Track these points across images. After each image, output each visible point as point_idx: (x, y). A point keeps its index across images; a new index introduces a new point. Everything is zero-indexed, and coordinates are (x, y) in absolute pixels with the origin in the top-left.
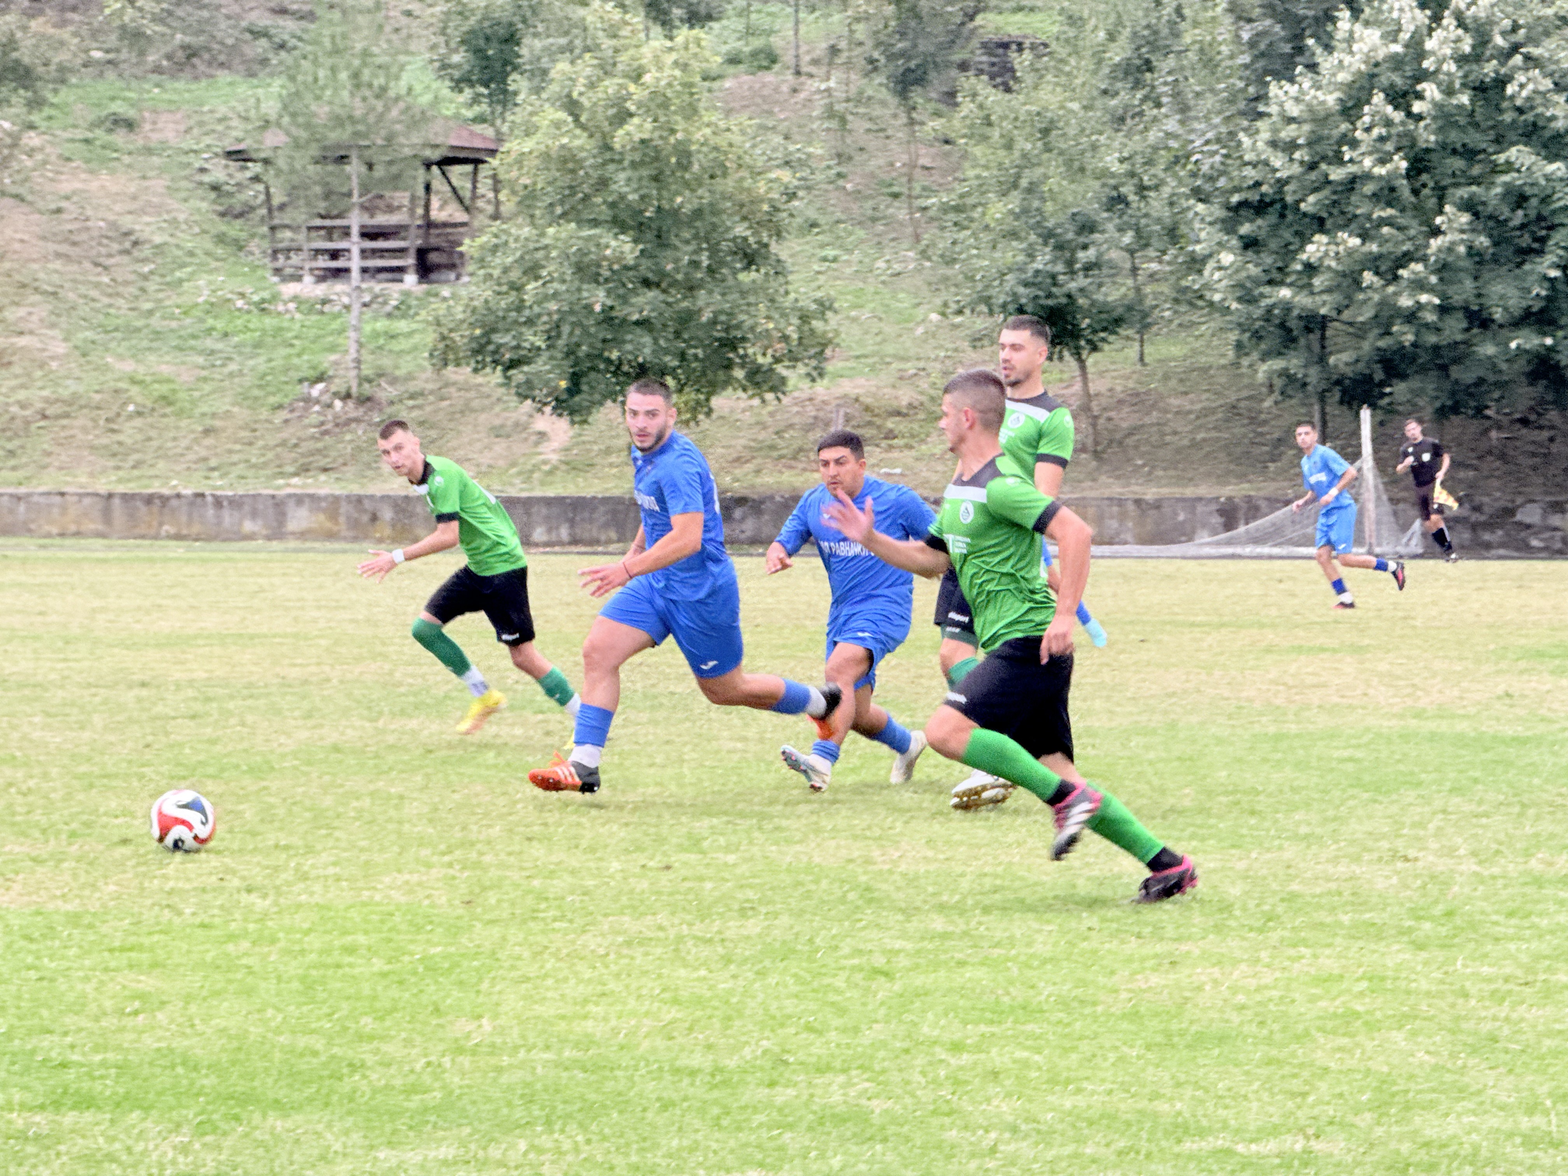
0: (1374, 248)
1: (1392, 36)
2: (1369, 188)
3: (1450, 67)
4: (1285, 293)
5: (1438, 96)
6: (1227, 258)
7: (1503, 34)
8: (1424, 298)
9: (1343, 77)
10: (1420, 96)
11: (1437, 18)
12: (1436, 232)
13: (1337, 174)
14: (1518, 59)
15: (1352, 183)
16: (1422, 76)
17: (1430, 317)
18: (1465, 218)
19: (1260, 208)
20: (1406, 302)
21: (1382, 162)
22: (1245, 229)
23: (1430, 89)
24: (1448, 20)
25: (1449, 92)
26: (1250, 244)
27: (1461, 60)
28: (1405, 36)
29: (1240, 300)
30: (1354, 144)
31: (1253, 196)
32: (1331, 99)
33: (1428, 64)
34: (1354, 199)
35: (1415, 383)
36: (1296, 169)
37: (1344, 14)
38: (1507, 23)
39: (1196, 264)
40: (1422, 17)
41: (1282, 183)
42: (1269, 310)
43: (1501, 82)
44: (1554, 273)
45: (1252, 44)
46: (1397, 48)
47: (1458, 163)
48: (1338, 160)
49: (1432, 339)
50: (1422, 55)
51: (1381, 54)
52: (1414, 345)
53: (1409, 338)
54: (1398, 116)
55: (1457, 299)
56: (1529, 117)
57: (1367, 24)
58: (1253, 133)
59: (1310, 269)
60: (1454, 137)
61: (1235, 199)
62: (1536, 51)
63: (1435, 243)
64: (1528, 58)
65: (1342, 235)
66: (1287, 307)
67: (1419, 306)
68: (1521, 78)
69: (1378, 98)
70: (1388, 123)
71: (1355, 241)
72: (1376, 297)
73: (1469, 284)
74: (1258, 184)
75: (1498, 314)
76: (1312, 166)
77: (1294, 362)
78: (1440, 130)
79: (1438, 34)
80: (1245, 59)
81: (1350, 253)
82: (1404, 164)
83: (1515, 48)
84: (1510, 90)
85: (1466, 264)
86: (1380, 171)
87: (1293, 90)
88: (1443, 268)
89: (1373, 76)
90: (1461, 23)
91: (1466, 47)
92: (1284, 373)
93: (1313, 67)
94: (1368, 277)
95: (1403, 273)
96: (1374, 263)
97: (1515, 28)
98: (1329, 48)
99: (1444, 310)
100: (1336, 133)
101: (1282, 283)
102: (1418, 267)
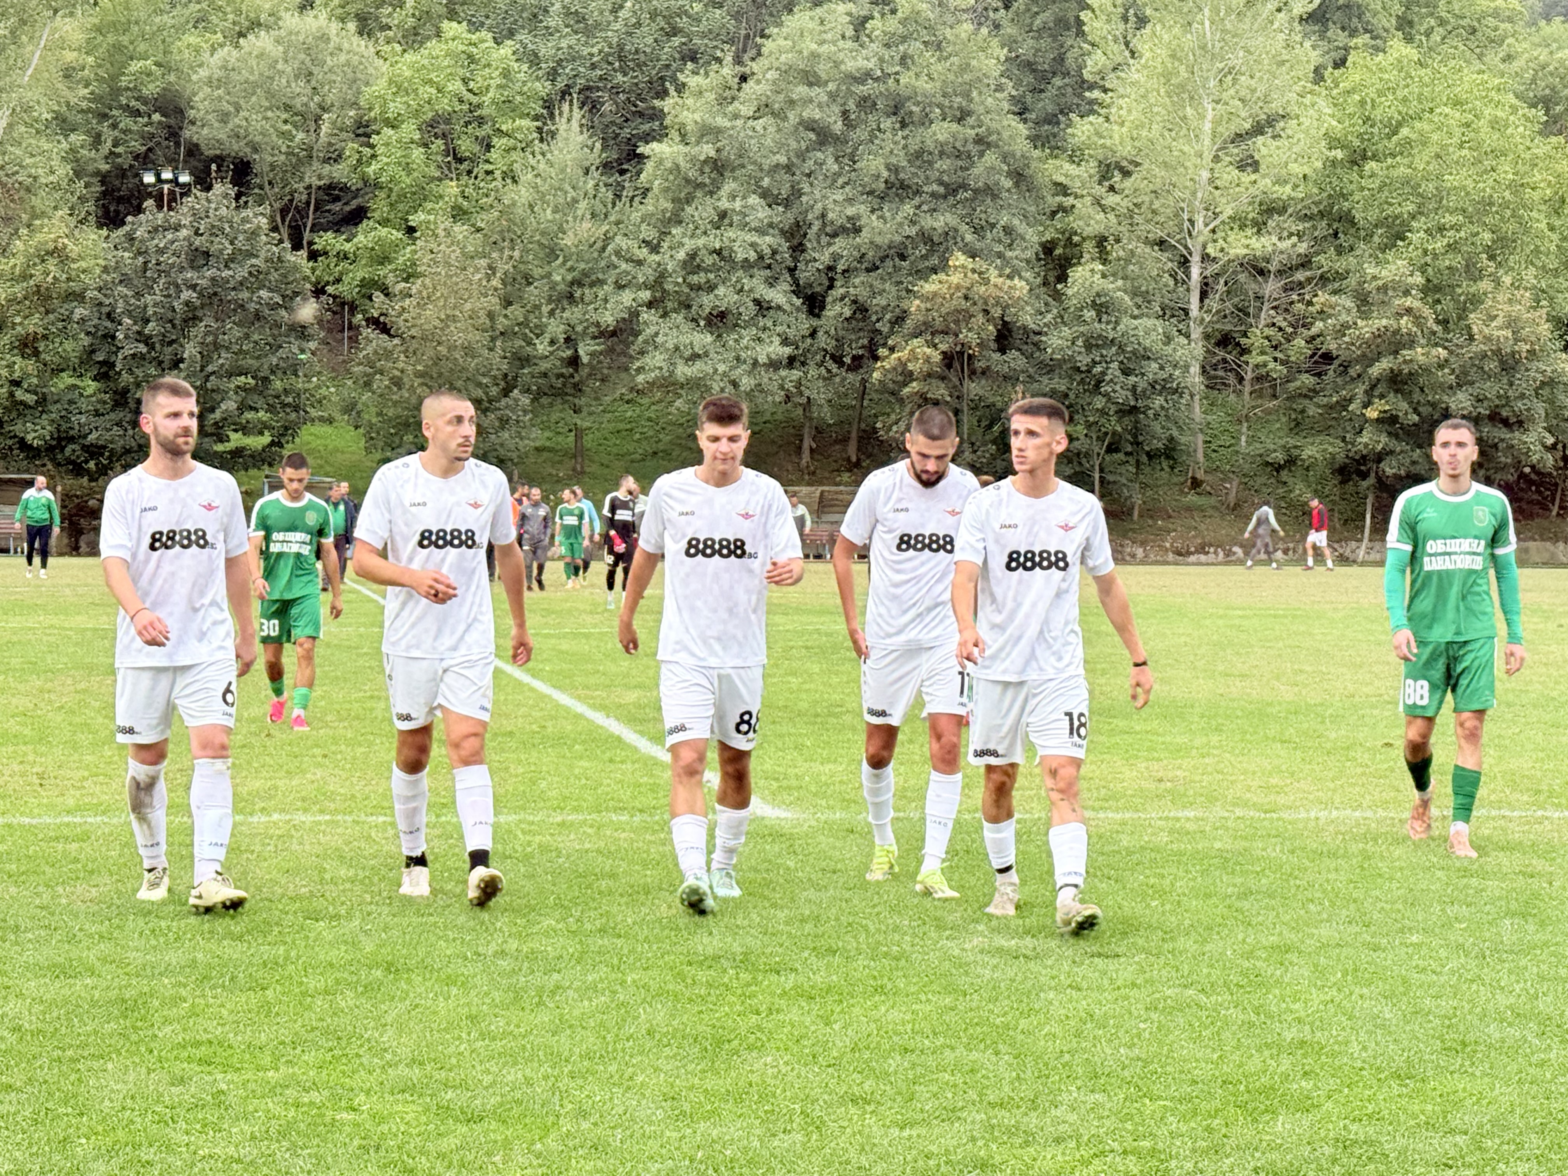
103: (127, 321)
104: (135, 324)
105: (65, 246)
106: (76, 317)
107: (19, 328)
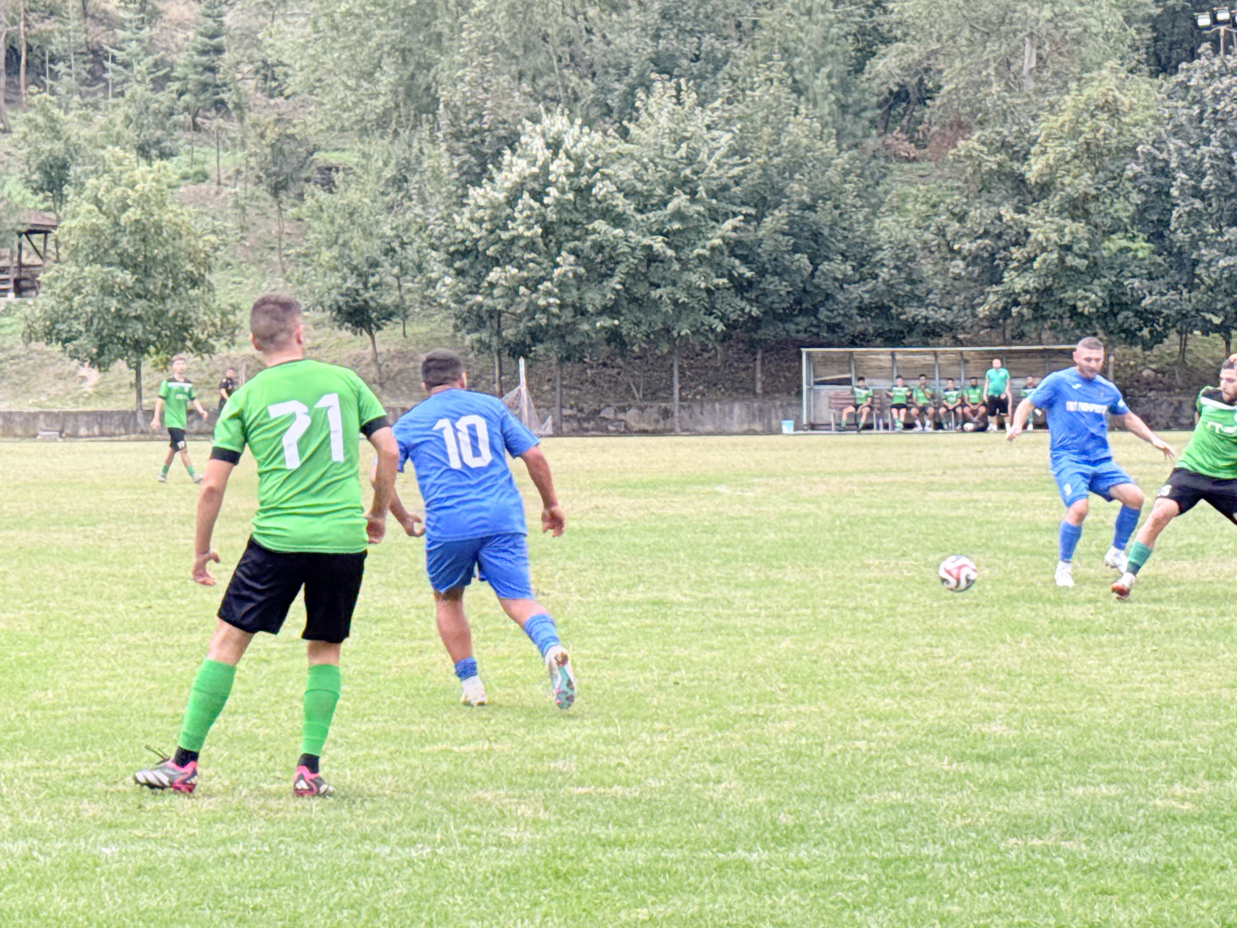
0: (525, 274)
1: (533, 163)
2: (522, 243)
3: (563, 179)
4: (479, 298)
5: (557, 194)
6: (448, 280)
7: (591, 162)
8: (552, 300)
9: (508, 185)
10: (547, 194)
11: (556, 154)
12: (557, 265)
13: (505, 236)
14: (598, 175)
15: (512, 241)
16: (549, 184)
17: (555, 310)
18: (572, 258)
19: (465, 254)
20: (542, 302)
21: (529, 228)
22: (457, 264)
23: (552, 191)
24: (562, 154)
25: (563, 192)
26: (460, 273)
27: (569, 175)
28: (539, 163)
29: (455, 302)
30: (514, 220)
31: (462, 248)
32: (501, 197)
33: (552, 178)
34: (514, 248)
35: (548, 345)
36: (484, 233)
37: (507, 152)
38: (592, 156)
39: (431, 283)
40: (548, 153)
41: (476, 241)
42: (471, 307)
43: (590, 187)
44: (619, 287)
45: (460, 168)
46: (535, 170)
47: (568, 230)
48: (505, 228)
49: (556, 322)
50: (548, 173)
51: (527, 173)
52: (548, 325)
53: (544, 322)
54: (536, 205)
55: (569, 301)
56: (605, 205)
57: (519, 157)
58: (461, 214)
59: (492, 285)
60: (566, 216)
61: (452, 249)
62: (607, 171)
63: (557, 272)
64: (603, 174)
65: (508, 267)
66: (480, 306)
67: (549, 305)
68: (600, 185)
69: (526, 195)
70: (531, 208)
71: (515, 271)
72: (526, 300)
73: (575, 292)
74: (463, 242)
75: (590, 308)
76: (492, 232)
77: (484, 335)
78: (559, 212)
79: (557, 162)
80: (456, 175)
81: (513, 277)
82: (540, 231)
83: (596, 169)
84: (594, 191)
85: (574, 282)
86: (528, 234)
87: (481, 191)
88: (562, 285)
89: (523, 184)
90: (569, 157)
91: (571, 169)
92: (480, 341)
93: (491, 180)
94: (522, 290)
95: (540, 287)
96: (525, 282)
97: (597, 159)
98: (500, 169)
99: (562, 307)
100: (504, 214)
101: (477, 293)
102: (548, 284)
103: (1182, 176)
104: (1191, 178)
105: (1116, 100)
106: (1129, 173)
107: (1069, 189)
